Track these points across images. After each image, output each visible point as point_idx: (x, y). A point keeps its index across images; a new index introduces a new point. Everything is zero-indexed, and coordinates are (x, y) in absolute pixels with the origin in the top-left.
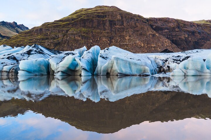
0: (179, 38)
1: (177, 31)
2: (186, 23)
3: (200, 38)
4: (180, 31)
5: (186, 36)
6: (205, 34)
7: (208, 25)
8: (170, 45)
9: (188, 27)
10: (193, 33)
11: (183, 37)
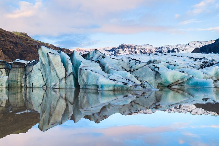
0: (6, 48)
1: (3, 41)
2: (7, 33)
3: (22, 50)
4: (5, 40)
5: (12, 47)
6: (24, 47)
7: (24, 38)
8: (3, 55)
9: (9, 37)
10: (16, 44)
11: (9, 48)
